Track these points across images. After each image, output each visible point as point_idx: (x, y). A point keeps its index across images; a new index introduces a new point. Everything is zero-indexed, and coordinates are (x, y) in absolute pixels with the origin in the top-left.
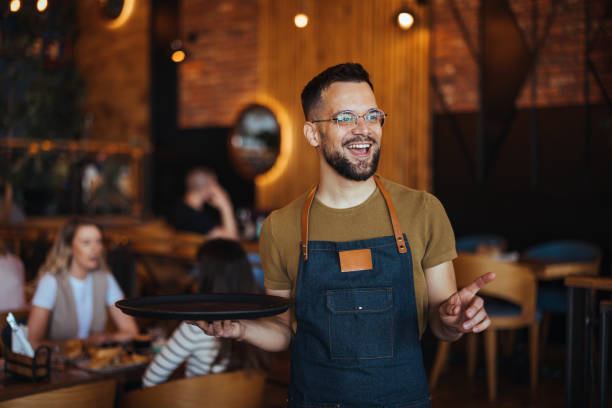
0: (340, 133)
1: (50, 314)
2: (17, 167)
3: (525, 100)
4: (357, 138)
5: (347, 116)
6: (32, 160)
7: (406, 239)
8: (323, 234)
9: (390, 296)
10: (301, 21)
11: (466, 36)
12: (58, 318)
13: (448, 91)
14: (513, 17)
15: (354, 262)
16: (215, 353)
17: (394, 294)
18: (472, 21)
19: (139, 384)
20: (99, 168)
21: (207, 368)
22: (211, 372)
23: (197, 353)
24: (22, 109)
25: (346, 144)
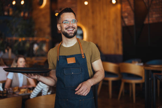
0: (65, 26)
1: (12, 81)
2: (16, 45)
3: (146, 22)
4: (69, 27)
5: (66, 21)
6: (20, 43)
7: (84, 55)
8: (63, 54)
9: (81, 70)
10: (86, 3)
11: (130, 5)
12: (14, 82)
13: (126, 20)
15: (71, 61)
16: (48, 89)
17: (82, 69)
19: (29, 98)
20: (38, 44)
21: (46, 93)
22: (47, 94)
23: (43, 89)
24: (17, 30)
25: (66, 29)
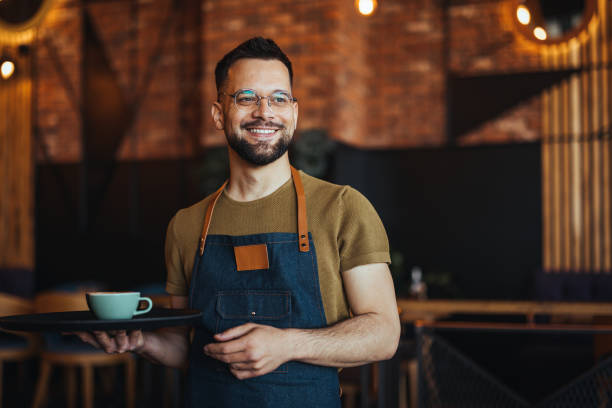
3: (125, 152)
7: (310, 237)
9: (289, 302)
14: (113, 74)
15: (250, 259)
18: (75, 75)
